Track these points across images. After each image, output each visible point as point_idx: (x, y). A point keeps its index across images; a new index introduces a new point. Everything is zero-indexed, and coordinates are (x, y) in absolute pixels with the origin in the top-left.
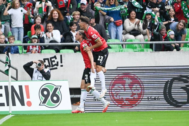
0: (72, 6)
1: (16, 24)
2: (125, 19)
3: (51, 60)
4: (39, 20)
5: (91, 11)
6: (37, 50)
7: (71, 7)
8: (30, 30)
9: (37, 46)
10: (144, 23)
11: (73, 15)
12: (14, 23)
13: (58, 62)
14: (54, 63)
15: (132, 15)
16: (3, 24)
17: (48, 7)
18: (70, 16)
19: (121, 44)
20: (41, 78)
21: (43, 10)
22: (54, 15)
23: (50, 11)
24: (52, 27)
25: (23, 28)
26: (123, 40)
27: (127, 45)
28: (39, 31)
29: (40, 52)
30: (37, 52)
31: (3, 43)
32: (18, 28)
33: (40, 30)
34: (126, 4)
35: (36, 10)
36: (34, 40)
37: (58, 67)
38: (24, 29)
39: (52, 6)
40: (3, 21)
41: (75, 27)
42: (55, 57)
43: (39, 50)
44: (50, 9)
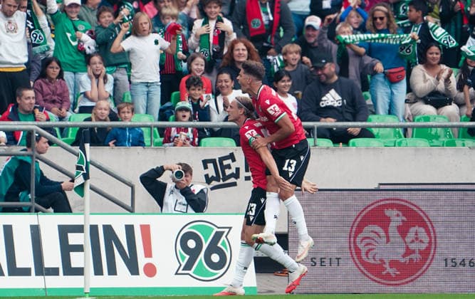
0: (284, 31)
1: (143, 76)
2: (413, 66)
3: (221, 164)
4: (199, 65)
5: (328, 43)
6: (188, 139)
7: (282, 34)
8: (178, 89)
9: (190, 129)
10: (460, 76)
11: (285, 54)
12: (135, 73)
13: (238, 169)
14: (228, 172)
15: (431, 56)
16: (111, 73)
17: (223, 32)
18: (277, 57)
19: (401, 127)
20: (183, 208)
21: (211, 41)
22: (236, 53)
23: (228, 44)
24: (231, 84)
25: (160, 84)
26: (406, 118)
27: (415, 129)
28: (197, 92)
29: (197, 144)
30: (188, 142)
31: (105, 120)
32: (147, 85)
33: (199, 90)
34: (416, 29)
35: (193, 41)
36: (181, 114)
37: (238, 181)
38: (161, 86)
39: (234, 31)
40: (112, 65)
41: (287, 84)
42: (232, 157)
43: (194, 139)
44: (229, 38)
